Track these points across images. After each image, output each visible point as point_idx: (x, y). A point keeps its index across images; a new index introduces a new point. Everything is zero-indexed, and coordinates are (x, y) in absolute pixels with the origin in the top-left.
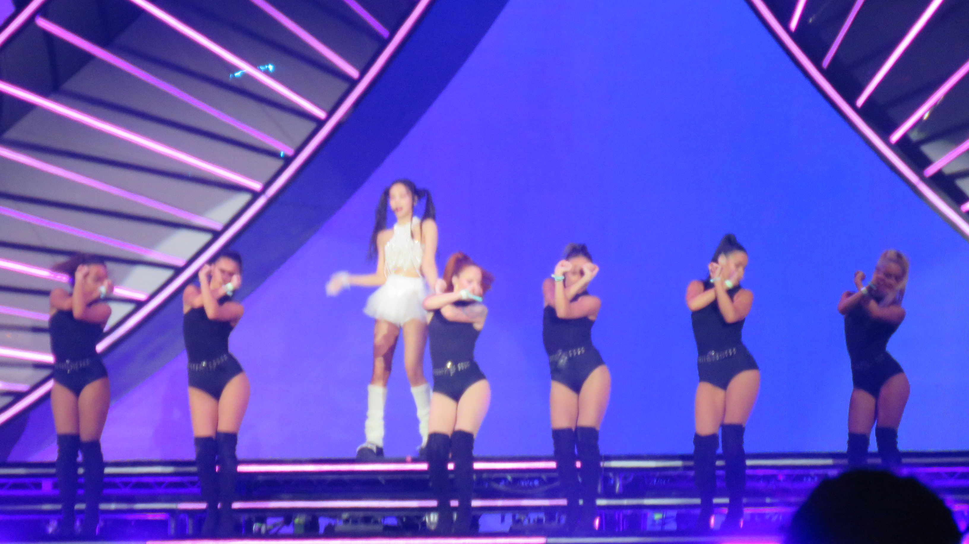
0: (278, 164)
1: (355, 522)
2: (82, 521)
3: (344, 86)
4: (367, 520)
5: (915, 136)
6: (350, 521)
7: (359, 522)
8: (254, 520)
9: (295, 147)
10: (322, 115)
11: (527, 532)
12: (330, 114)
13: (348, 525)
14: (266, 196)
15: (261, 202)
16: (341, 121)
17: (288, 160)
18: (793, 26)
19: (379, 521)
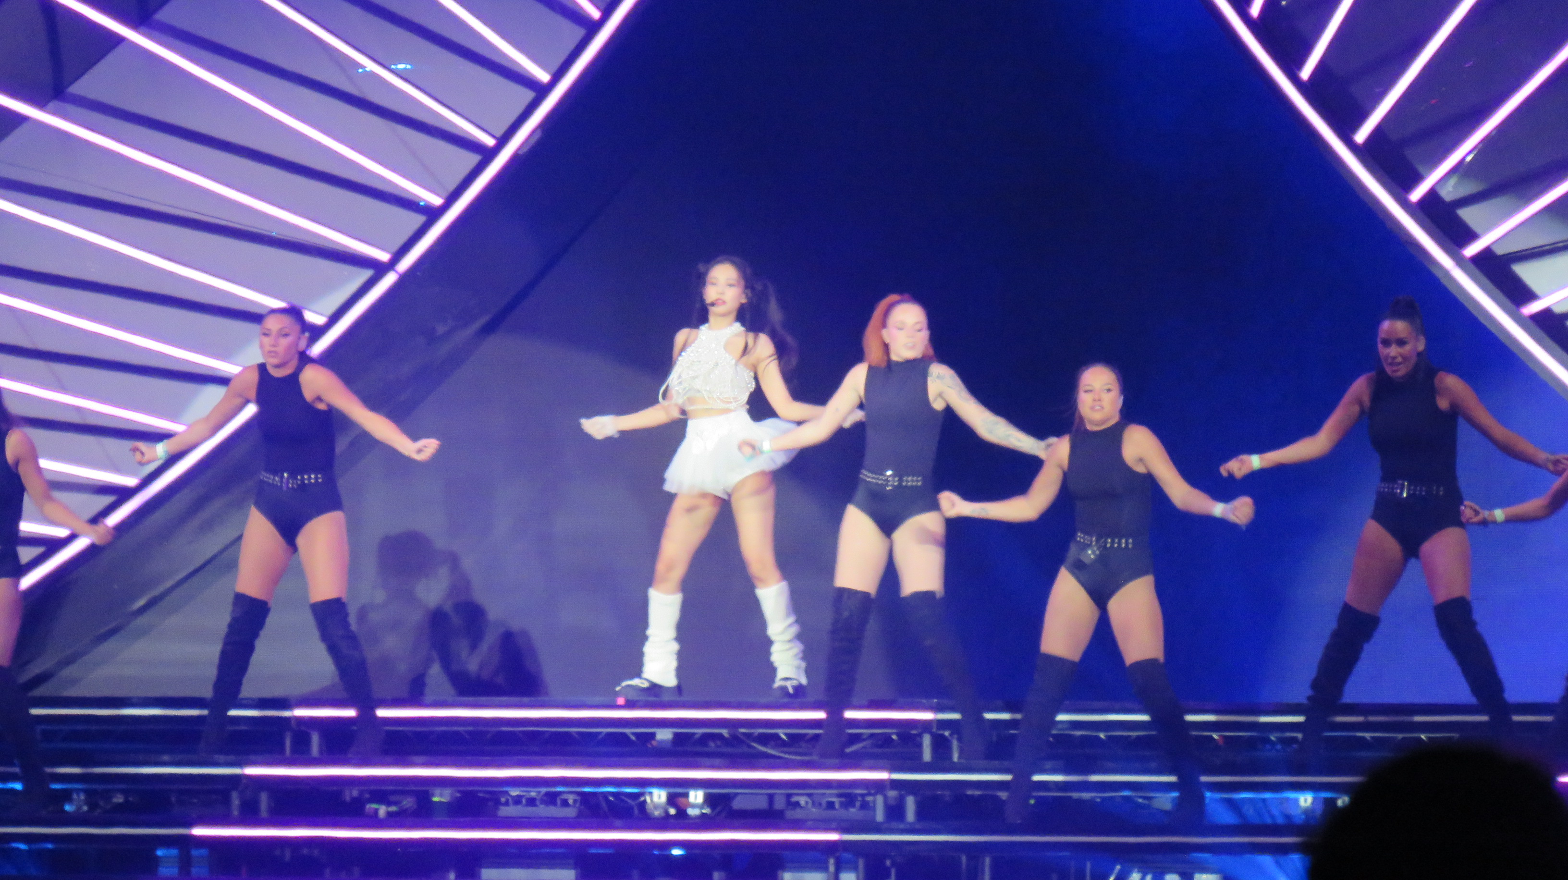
0: (419, 220)
1: (531, 802)
3: (529, 95)
4: (551, 799)
5: (1448, 193)
6: (524, 801)
7: (538, 803)
8: (367, 796)
9: (446, 194)
10: (490, 142)
11: (810, 823)
12: (503, 141)
13: (519, 807)
14: (397, 272)
15: (389, 280)
16: (520, 152)
17: (433, 214)
18: (1255, 10)
19: (571, 802)
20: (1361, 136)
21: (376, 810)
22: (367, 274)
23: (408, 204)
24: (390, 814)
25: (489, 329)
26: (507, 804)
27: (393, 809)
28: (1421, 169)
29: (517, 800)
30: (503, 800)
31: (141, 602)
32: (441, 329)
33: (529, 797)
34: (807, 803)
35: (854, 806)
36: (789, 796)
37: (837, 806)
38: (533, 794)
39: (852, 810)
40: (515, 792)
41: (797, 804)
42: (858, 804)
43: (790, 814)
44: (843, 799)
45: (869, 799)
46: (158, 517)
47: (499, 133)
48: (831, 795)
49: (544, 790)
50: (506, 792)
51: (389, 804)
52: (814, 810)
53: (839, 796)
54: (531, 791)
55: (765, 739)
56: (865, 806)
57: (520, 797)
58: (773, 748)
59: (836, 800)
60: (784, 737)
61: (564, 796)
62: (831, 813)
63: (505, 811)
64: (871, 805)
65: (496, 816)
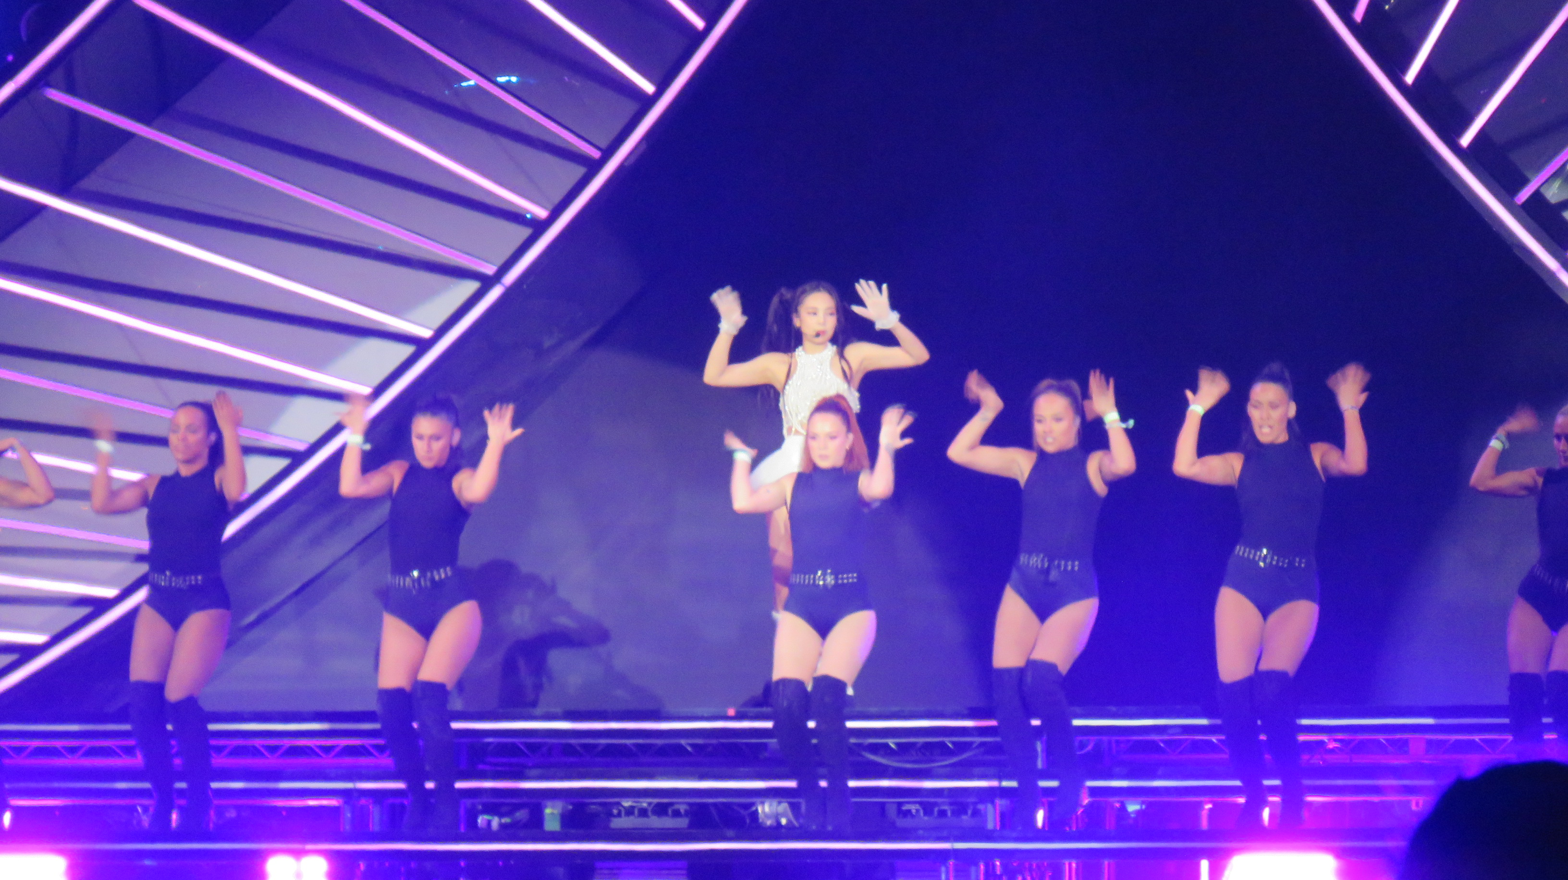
0: (525, 232)
1: (643, 813)
2: (181, 809)
3: (631, 107)
4: (661, 810)
5: (1552, 196)
6: (636, 812)
7: (650, 813)
8: (480, 807)
9: (551, 207)
10: (596, 154)
11: (921, 832)
12: (608, 153)
13: (632, 818)
14: (503, 285)
15: (494, 294)
16: (626, 164)
17: (539, 227)
18: (1359, 14)
19: (682, 811)
20: (1466, 140)
21: (489, 823)
22: (472, 286)
23: (515, 216)
24: (502, 826)
25: (595, 342)
26: (619, 815)
27: (506, 820)
28: (1528, 174)
29: (630, 812)
30: (615, 811)
31: (252, 617)
32: (547, 343)
33: (640, 807)
34: (917, 811)
35: (966, 813)
36: (900, 804)
37: (949, 813)
38: (645, 805)
39: (964, 817)
40: (627, 803)
41: (909, 812)
42: (970, 812)
43: (901, 823)
44: (955, 807)
45: (981, 807)
46: (267, 532)
47: (604, 144)
48: (943, 803)
49: (655, 801)
50: (619, 804)
51: (501, 815)
52: (926, 818)
53: (951, 804)
54: (641, 802)
55: (875, 749)
56: (976, 813)
57: (632, 807)
58: (883, 756)
59: (946, 807)
60: (893, 746)
61: (676, 807)
62: (943, 821)
63: (618, 823)
64: (983, 812)
65: (607, 827)
